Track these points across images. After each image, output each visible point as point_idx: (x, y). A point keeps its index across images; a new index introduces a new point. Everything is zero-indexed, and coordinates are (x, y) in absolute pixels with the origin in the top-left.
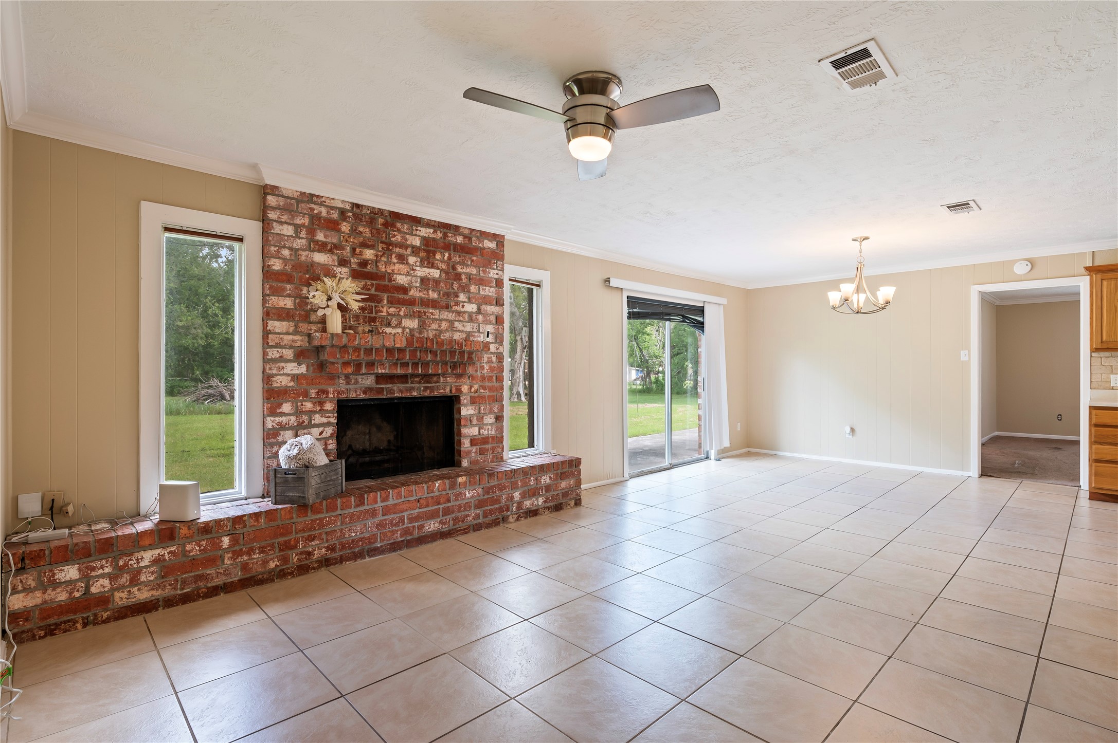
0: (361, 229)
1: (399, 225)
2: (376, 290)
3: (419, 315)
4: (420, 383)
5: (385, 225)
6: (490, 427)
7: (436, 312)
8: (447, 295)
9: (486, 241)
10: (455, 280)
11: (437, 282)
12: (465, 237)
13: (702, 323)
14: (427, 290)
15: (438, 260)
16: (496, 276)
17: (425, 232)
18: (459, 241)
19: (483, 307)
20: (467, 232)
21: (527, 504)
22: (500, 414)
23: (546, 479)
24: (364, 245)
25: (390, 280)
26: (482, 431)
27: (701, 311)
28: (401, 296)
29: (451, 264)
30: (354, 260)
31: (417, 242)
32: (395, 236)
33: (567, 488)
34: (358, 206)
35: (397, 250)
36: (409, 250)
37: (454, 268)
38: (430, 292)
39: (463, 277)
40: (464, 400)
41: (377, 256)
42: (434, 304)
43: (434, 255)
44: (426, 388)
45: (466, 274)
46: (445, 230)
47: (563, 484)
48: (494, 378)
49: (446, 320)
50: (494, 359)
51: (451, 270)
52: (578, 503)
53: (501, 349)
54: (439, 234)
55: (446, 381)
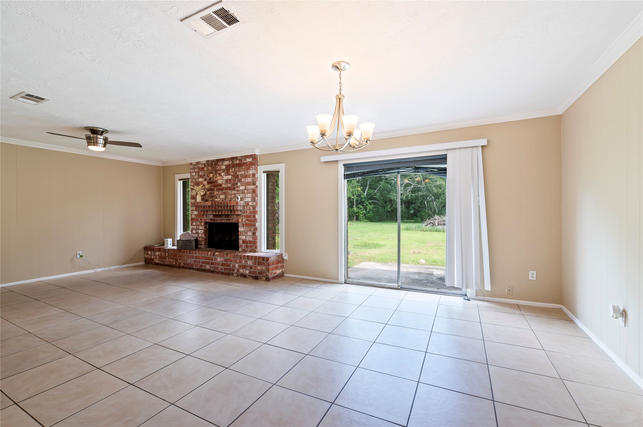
0: (209, 168)
1: (219, 163)
2: (214, 187)
3: (225, 193)
4: (225, 217)
5: (215, 165)
6: (250, 237)
7: (230, 191)
8: (234, 184)
9: (247, 159)
10: (236, 178)
11: (230, 180)
12: (239, 160)
14: (227, 184)
15: (231, 172)
16: (252, 173)
17: (226, 163)
18: (237, 163)
19: (247, 187)
20: (240, 158)
21: (241, 271)
22: (254, 232)
23: (250, 263)
24: (210, 173)
25: (217, 183)
26: (247, 238)
27: (443, 159)
28: (220, 187)
29: (235, 172)
30: (208, 178)
31: (224, 167)
32: (218, 167)
33: (260, 270)
34: (208, 161)
35: (219, 172)
36: (222, 171)
37: (236, 173)
38: (228, 184)
39: (239, 176)
40: (240, 225)
41: (213, 175)
42: (229, 188)
43: (229, 170)
44: (227, 219)
45: (241, 175)
46: (233, 160)
47: (259, 268)
48: (252, 216)
49: (233, 194)
50: (251, 208)
51: (235, 175)
52: (268, 279)
53: (254, 204)
54: (231, 162)
55: (233, 217)
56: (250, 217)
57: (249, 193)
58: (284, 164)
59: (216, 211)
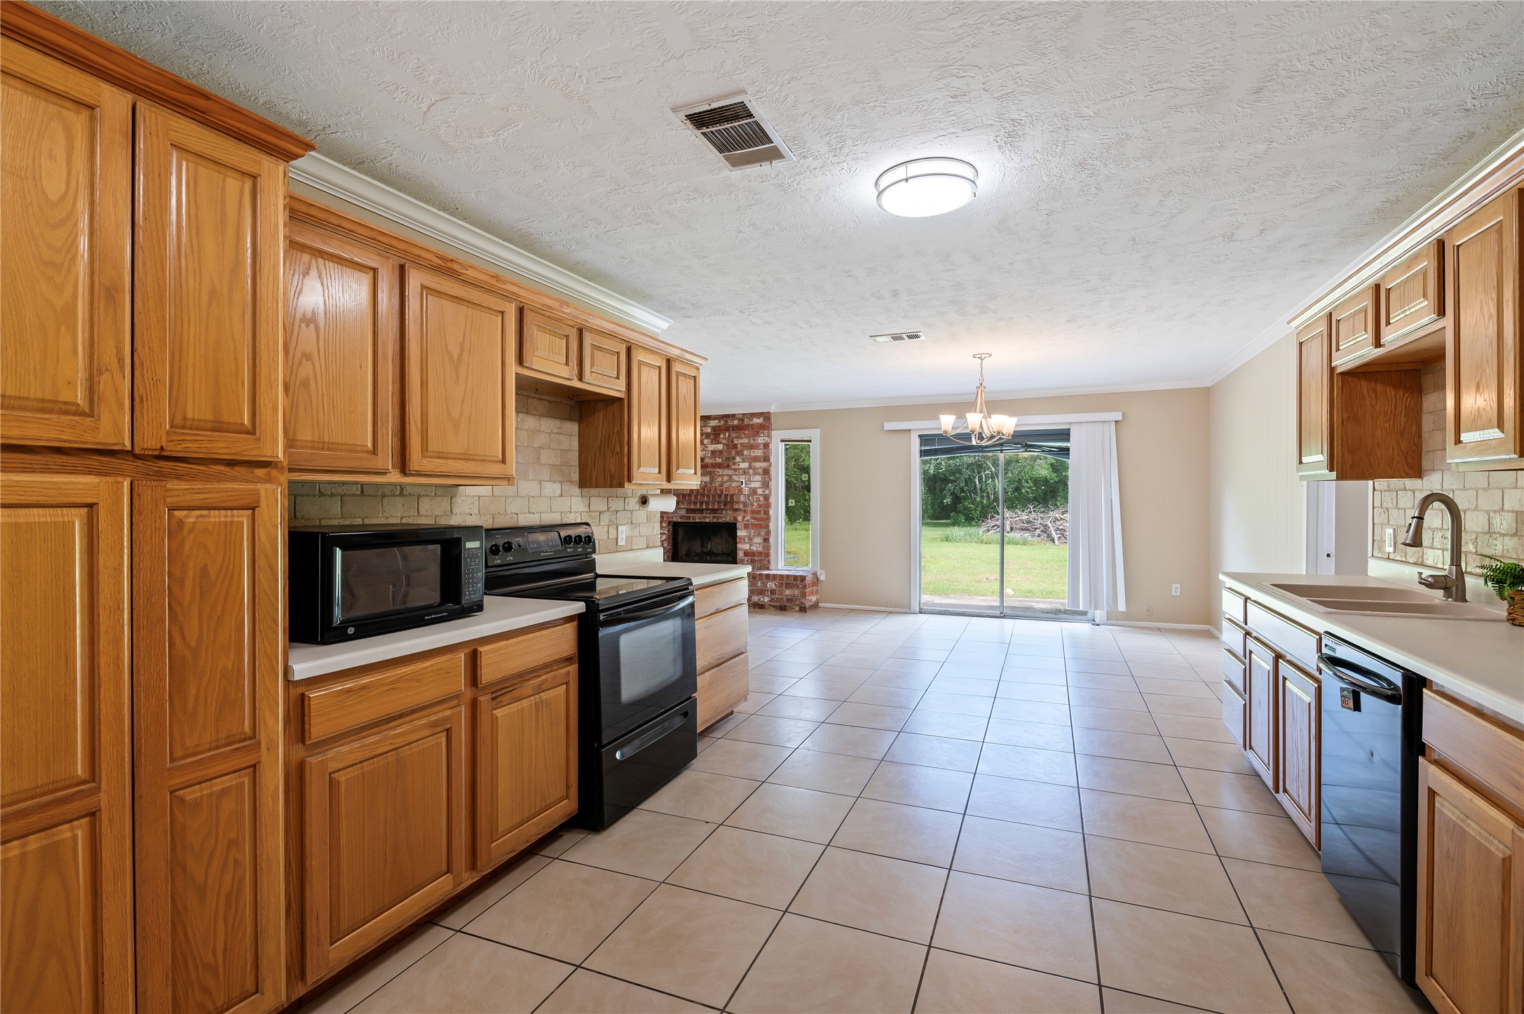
3: (710, 473)
4: (710, 514)
6: (759, 545)
7: (721, 471)
8: (728, 459)
9: (756, 419)
10: (733, 449)
11: (721, 452)
12: (739, 420)
13: (1067, 449)
14: (715, 458)
15: (722, 438)
16: (763, 442)
17: (713, 423)
18: (735, 424)
19: (753, 464)
20: (741, 416)
22: (767, 537)
23: (771, 585)
26: (752, 548)
29: (731, 439)
31: (708, 430)
33: (790, 595)
37: (732, 441)
38: (717, 459)
39: (739, 446)
40: (739, 526)
42: (719, 466)
43: (719, 436)
44: (714, 517)
45: (741, 444)
46: (726, 419)
47: (788, 592)
48: (762, 512)
49: (727, 475)
50: (761, 499)
51: (731, 443)
52: (803, 609)
53: (767, 492)
54: (722, 422)
55: (727, 513)
56: (759, 512)
57: (756, 474)
58: (819, 430)
59: (695, 503)
